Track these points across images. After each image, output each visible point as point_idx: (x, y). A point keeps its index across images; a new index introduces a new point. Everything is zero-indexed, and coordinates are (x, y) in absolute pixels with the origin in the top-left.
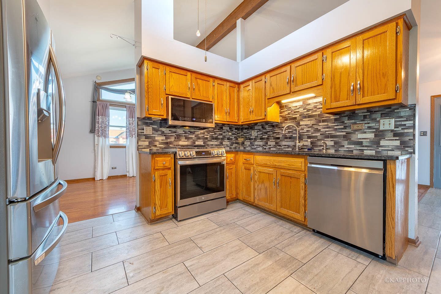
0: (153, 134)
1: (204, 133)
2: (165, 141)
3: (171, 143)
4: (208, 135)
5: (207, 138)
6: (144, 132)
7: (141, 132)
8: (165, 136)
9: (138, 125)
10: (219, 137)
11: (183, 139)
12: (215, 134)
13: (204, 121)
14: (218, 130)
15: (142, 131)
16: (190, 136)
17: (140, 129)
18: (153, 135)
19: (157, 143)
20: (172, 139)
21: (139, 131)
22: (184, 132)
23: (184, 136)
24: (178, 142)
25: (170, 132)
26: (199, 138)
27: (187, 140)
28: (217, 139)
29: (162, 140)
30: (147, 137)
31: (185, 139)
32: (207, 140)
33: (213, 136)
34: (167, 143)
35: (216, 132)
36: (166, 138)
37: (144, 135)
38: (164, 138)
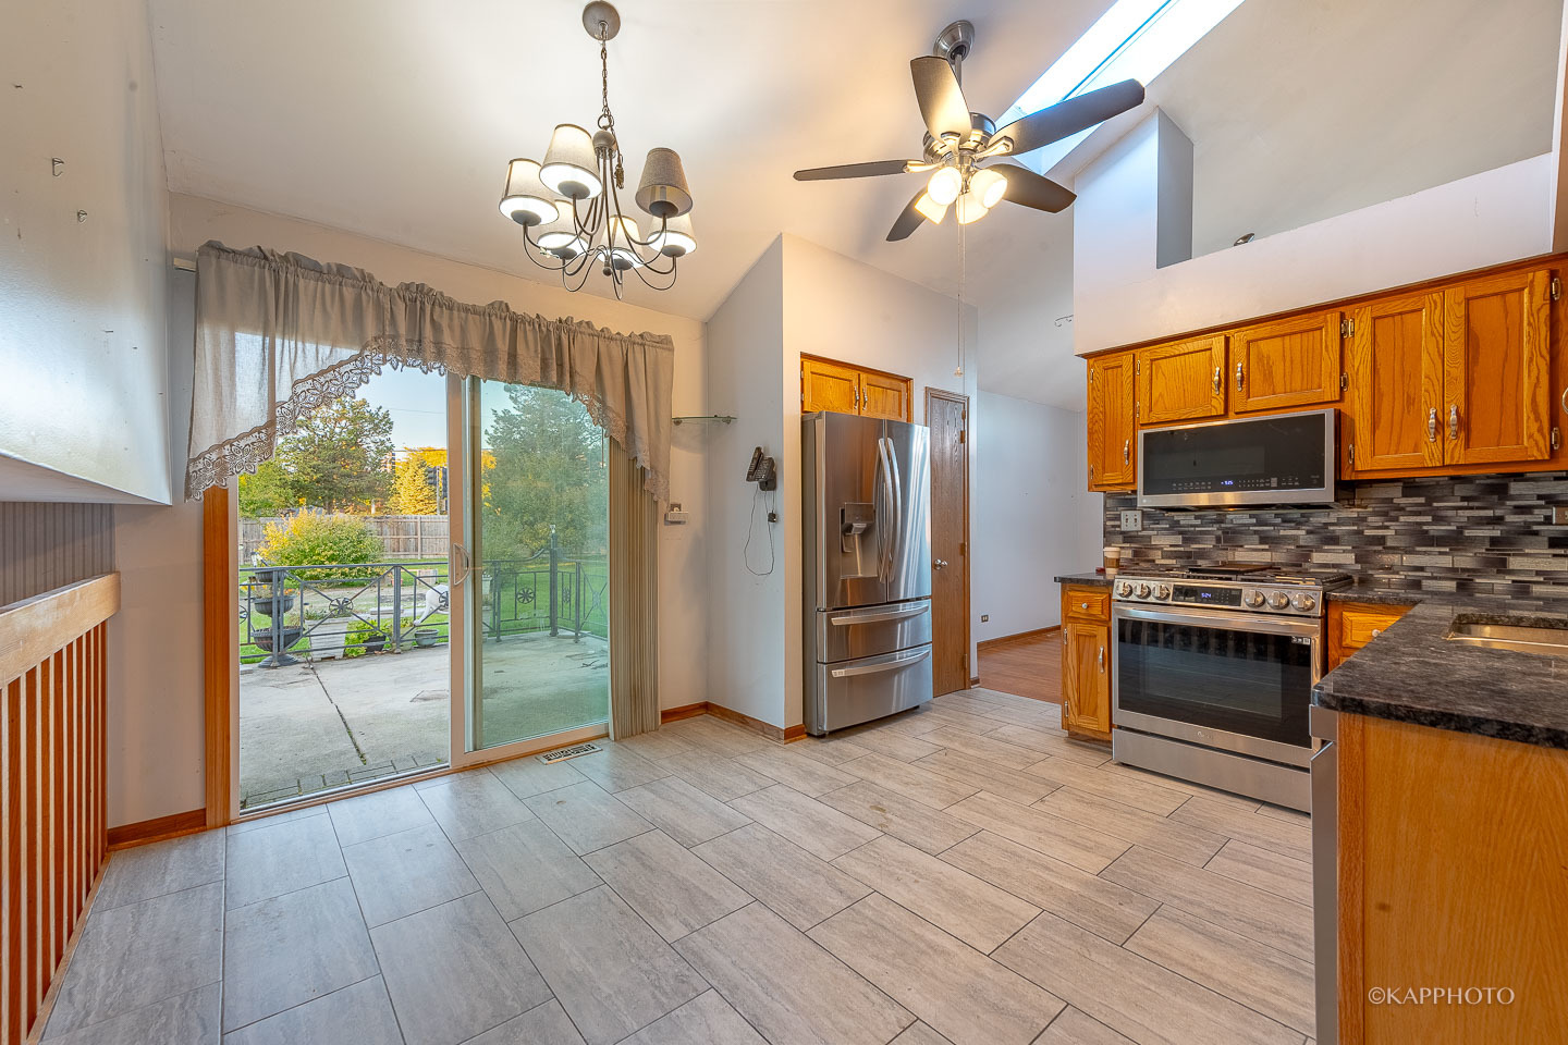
0: (1144, 529)
1: (1364, 519)
2: (1182, 549)
3: (1201, 554)
4: (1387, 528)
5: (1381, 540)
6: (1119, 526)
7: (1113, 526)
8: (1181, 533)
9: (1106, 509)
10: (1467, 533)
11: (1252, 543)
12: (1438, 520)
13: (1274, 485)
14: (1464, 499)
15: (1117, 523)
16: (1282, 532)
17: (1110, 519)
18: (1145, 533)
19: (1157, 556)
20: (1208, 545)
21: (1108, 523)
22: (1254, 521)
23: (1256, 532)
24: (1230, 553)
25: (1199, 522)
26: (1334, 540)
27: (1267, 547)
28: (1455, 541)
29: (1171, 546)
30: (1128, 537)
31: (1261, 543)
32: (1380, 548)
33: (1427, 531)
34: (1188, 555)
35: (1450, 513)
36: (1187, 541)
37: (1122, 533)
38: (1178, 539)
